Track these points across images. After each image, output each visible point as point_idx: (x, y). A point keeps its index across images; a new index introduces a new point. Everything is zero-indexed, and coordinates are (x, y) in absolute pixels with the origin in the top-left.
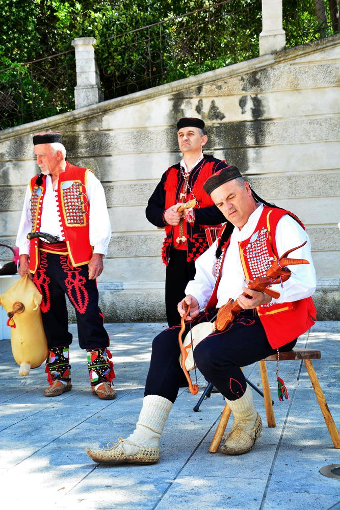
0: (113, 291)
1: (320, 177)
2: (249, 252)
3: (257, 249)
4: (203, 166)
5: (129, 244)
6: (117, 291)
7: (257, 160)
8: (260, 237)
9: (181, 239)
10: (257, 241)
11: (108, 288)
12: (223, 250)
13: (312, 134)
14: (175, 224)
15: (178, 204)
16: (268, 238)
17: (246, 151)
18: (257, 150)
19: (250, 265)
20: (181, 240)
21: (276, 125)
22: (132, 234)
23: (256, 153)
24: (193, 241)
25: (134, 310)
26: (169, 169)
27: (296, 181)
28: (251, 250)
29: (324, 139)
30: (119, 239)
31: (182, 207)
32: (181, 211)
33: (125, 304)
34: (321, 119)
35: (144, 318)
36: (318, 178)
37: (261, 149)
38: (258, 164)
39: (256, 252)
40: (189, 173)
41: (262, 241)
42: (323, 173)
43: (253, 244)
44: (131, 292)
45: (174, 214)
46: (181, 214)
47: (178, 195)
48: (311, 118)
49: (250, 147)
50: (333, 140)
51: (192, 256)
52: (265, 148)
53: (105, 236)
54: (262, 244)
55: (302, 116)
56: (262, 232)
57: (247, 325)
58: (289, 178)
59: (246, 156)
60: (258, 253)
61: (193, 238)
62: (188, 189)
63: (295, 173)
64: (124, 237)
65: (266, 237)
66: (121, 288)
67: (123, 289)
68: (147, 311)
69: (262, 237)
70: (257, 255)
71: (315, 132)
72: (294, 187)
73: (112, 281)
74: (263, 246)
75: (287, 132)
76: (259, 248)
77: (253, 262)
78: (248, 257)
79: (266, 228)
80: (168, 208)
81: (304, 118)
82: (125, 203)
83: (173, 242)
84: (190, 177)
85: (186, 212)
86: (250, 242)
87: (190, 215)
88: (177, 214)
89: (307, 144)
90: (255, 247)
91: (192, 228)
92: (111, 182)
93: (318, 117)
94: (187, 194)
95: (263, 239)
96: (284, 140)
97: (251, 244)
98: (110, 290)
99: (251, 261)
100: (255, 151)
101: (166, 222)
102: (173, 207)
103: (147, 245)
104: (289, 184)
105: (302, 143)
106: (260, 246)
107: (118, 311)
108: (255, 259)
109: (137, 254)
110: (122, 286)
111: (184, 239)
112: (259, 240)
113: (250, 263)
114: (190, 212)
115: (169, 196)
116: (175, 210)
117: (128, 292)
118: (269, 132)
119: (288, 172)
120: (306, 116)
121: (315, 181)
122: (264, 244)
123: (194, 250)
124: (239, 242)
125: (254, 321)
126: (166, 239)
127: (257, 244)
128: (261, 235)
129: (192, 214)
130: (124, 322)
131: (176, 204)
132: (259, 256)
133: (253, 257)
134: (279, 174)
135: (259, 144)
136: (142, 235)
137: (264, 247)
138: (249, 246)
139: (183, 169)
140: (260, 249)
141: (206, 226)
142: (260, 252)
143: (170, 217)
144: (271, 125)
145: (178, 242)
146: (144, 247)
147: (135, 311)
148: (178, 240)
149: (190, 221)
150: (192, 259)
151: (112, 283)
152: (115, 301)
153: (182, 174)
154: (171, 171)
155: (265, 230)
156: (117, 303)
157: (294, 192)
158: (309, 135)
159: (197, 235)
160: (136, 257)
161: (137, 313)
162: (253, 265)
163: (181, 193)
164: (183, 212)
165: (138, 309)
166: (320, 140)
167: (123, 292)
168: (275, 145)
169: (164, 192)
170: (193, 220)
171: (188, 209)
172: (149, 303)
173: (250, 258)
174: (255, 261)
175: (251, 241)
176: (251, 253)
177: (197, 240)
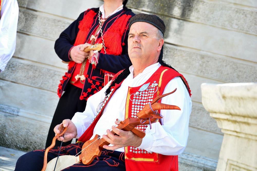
0: (7, 114)
1: (231, 64)
2: (136, 99)
3: (143, 98)
4: (120, 16)
5: (37, 75)
6: (12, 115)
7: (179, 31)
8: (149, 89)
9: (80, 77)
10: (145, 91)
11: (4, 110)
12: (112, 90)
13: (235, 22)
14: (79, 62)
15: (86, 43)
16: (157, 92)
17: (171, 20)
18: (181, 22)
19: (133, 111)
20: (79, 79)
21: (205, 4)
22: (43, 66)
23: (180, 25)
24: (91, 82)
25: (22, 138)
26: (89, 10)
27: (208, 62)
28: (137, 98)
29: (245, 29)
30: (29, 67)
31: (89, 48)
32: (87, 51)
33: (16, 130)
34: (247, 11)
35: (30, 148)
36: (229, 64)
37: (185, 23)
38: (178, 36)
39: (142, 101)
40: (105, 19)
41: (150, 93)
42: (235, 60)
43: (141, 93)
44: (25, 120)
45: (81, 52)
46: (87, 54)
47: (89, 36)
48: (239, 7)
49: (175, 18)
50: (253, 33)
51: (85, 95)
52: (188, 22)
53: (7, 53)
54: (149, 96)
55: (231, 3)
56: (153, 85)
57: (111, 165)
58: (203, 57)
59: (169, 25)
60: (143, 102)
61: (91, 79)
62: (100, 34)
63: (209, 54)
64: (34, 66)
65: (155, 90)
66: (16, 114)
67: (18, 115)
68: (35, 143)
69: (151, 89)
70: (142, 104)
71: (239, 21)
72: (204, 66)
73: (9, 105)
74: (150, 97)
75: (213, 14)
76: (146, 98)
77: (136, 109)
78: (133, 103)
79: (158, 82)
80: (76, 45)
81: (232, 5)
82: (44, 35)
83: (72, 77)
84: (105, 23)
85: (92, 53)
86: (139, 91)
87: (94, 57)
88: (83, 53)
89: (229, 30)
90: (142, 96)
91: (93, 69)
92: (36, 11)
93: (246, 8)
94: (98, 38)
95: (152, 92)
96: (208, 20)
97: (140, 92)
98: (5, 112)
99: (134, 107)
100: (179, 22)
101: (70, 57)
102: (81, 45)
103: (54, 80)
104: (200, 62)
105: (224, 28)
106: (147, 97)
107: (7, 135)
108: (139, 107)
109: (42, 86)
110: (18, 112)
111: (83, 78)
112: (148, 91)
113: (133, 109)
114: (95, 54)
115: (81, 35)
116: (82, 49)
117: (22, 120)
118: (197, 9)
119: (203, 51)
120: (235, 4)
121: (226, 66)
122: (151, 96)
123: (89, 90)
124: (129, 87)
125: (119, 164)
126: (66, 73)
127: (145, 94)
128: (151, 88)
129: (96, 57)
130: (9, 147)
131: (84, 43)
132: (143, 105)
133: (137, 105)
134: (194, 51)
135: (184, 17)
136: (51, 70)
137: (151, 99)
138: (137, 93)
139: (101, 14)
140: (146, 100)
141: (106, 72)
142: (146, 102)
143: (76, 54)
144: (201, 3)
145: (77, 79)
146: (51, 81)
147: (23, 140)
148: (77, 77)
149: (93, 63)
150: (84, 98)
151: (9, 106)
152: (6, 124)
153: (98, 18)
154: (89, 13)
155: (156, 85)
156: (8, 127)
157: (204, 70)
158: (233, 22)
159: (96, 77)
160: (40, 88)
161: (25, 141)
162: (135, 111)
163: (93, 35)
164: (89, 52)
165: (26, 139)
166: (241, 30)
167: (17, 118)
168: (198, 23)
169: (77, 30)
170: (97, 62)
171: (94, 51)
172: (39, 135)
173: (135, 104)
174: (138, 109)
175: (141, 90)
176: (137, 100)
177: (94, 82)
